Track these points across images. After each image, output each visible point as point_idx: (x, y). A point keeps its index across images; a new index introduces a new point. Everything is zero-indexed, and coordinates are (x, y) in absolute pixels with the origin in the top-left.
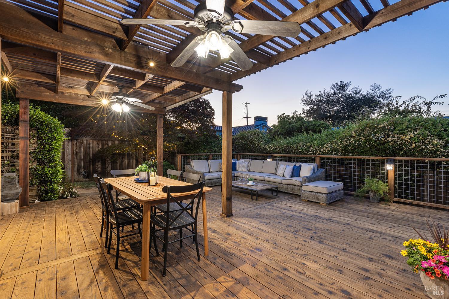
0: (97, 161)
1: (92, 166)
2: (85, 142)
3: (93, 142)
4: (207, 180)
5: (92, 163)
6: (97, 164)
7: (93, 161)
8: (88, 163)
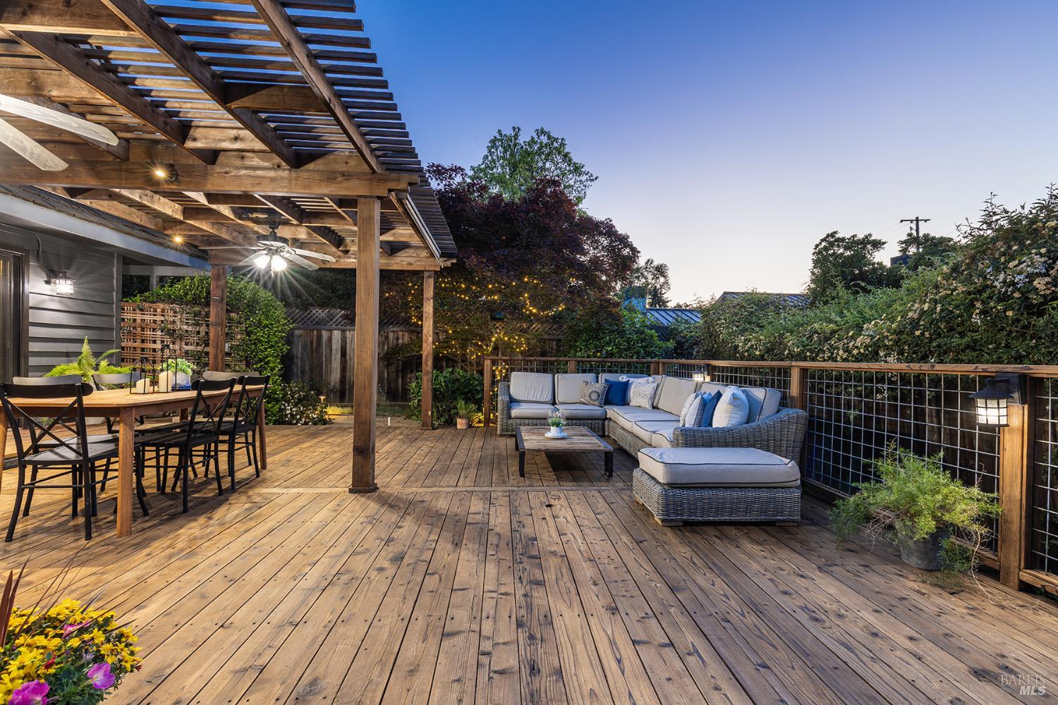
0: (409, 371)
1: (400, 379)
2: (391, 335)
3: (403, 335)
4: (515, 418)
5: (400, 374)
6: (409, 376)
7: (403, 369)
8: (395, 374)
